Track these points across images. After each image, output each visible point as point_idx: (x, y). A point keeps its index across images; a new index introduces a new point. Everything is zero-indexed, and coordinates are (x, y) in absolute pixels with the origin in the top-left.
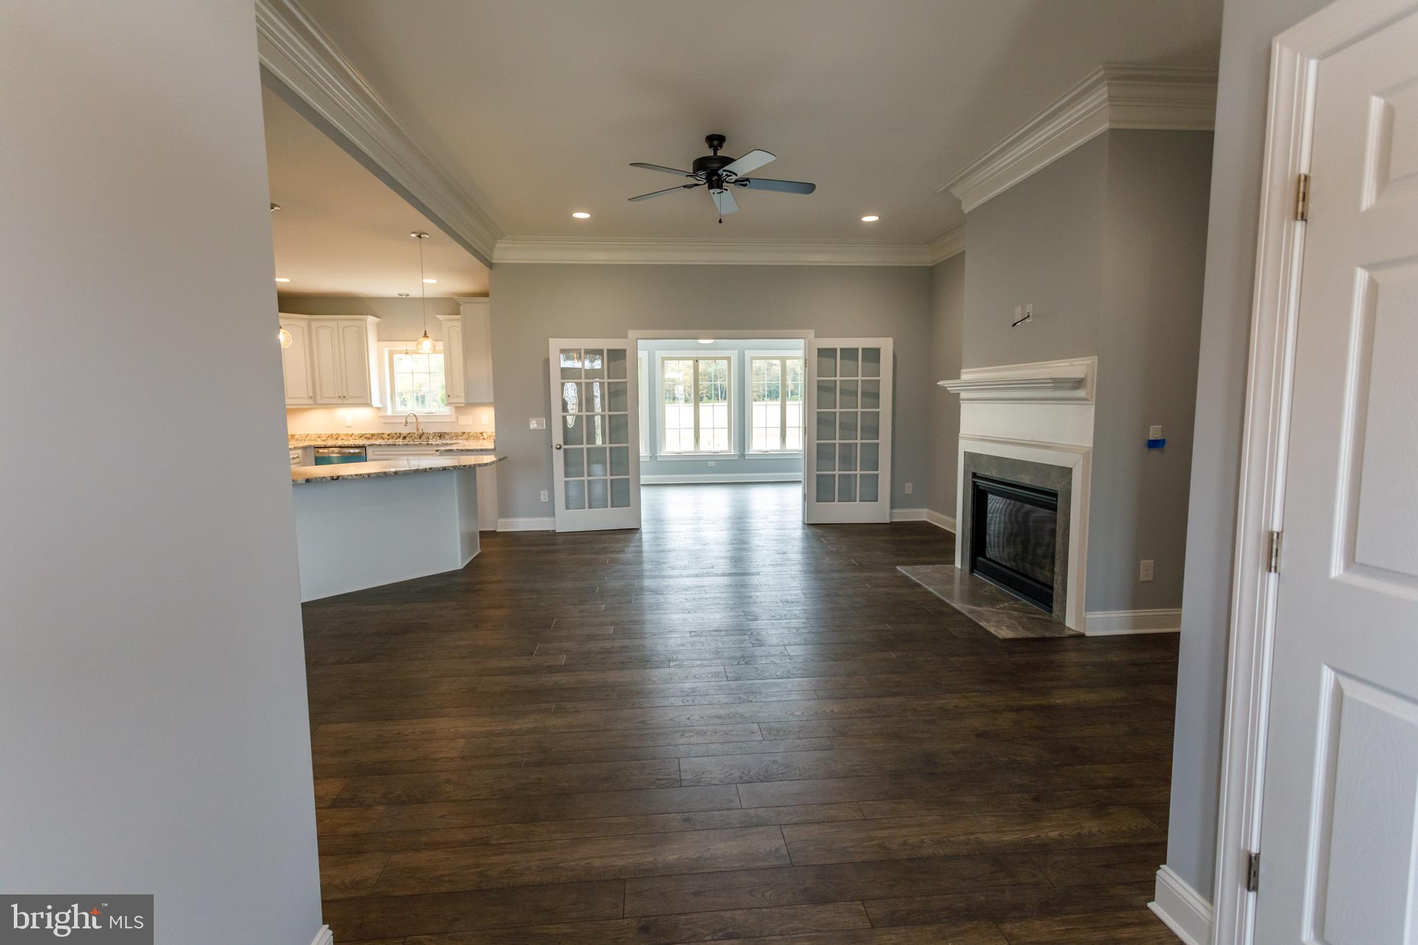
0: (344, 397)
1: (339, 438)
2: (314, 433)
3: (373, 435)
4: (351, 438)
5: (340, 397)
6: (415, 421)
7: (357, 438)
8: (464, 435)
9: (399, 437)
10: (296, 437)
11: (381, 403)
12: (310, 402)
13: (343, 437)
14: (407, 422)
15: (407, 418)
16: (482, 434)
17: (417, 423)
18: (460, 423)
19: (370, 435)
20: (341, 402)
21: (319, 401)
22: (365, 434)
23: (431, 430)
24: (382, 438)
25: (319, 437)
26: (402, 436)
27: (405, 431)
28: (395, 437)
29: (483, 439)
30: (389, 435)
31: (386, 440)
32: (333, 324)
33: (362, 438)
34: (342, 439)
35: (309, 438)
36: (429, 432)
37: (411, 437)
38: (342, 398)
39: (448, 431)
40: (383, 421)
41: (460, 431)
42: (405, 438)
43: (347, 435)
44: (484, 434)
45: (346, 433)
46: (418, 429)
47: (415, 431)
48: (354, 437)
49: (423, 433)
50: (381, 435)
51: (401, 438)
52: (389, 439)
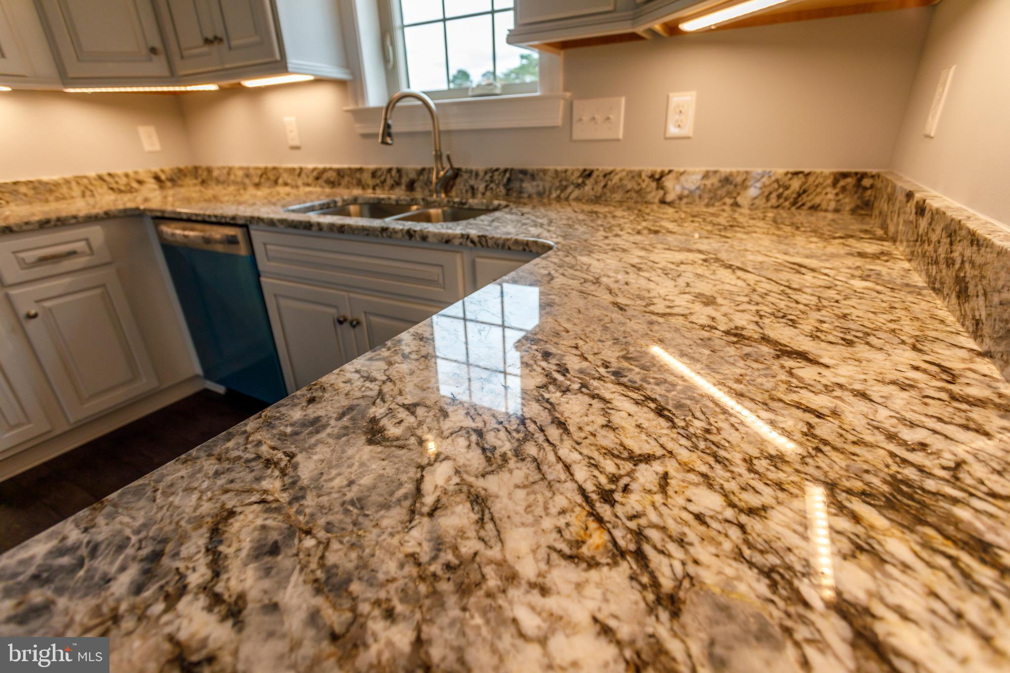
1: (280, 181)
3: (340, 173)
4: (300, 182)
5: (209, 42)
7: (310, 181)
8: (590, 182)
9: (398, 184)
11: (347, 66)
14: (387, 131)
16: (658, 179)
17: (436, 131)
18: (579, 133)
19: (334, 174)
22: (325, 170)
23: (480, 161)
24: (360, 184)
25: (247, 177)
26: (404, 180)
27: (409, 163)
28: (389, 182)
29: (663, 202)
30: (374, 174)
31: (370, 191)
33: (321, 181)
34: (286, 184)
35: (232, 177)
36: (474, 167)
37: (427, 183)
38: (215, 44)
39: (531, 166)
40: (359, 128)
41: (573, 164)
42: (412, 185)
43: (291, 171)
44: (668, 182)
45: (291, 166)
46: (438, 157)
47: (429, 163)
48: (306, 180)
49: (457, 173)
50: (358, 175)
51: (403, 187)
52: (377, 188)
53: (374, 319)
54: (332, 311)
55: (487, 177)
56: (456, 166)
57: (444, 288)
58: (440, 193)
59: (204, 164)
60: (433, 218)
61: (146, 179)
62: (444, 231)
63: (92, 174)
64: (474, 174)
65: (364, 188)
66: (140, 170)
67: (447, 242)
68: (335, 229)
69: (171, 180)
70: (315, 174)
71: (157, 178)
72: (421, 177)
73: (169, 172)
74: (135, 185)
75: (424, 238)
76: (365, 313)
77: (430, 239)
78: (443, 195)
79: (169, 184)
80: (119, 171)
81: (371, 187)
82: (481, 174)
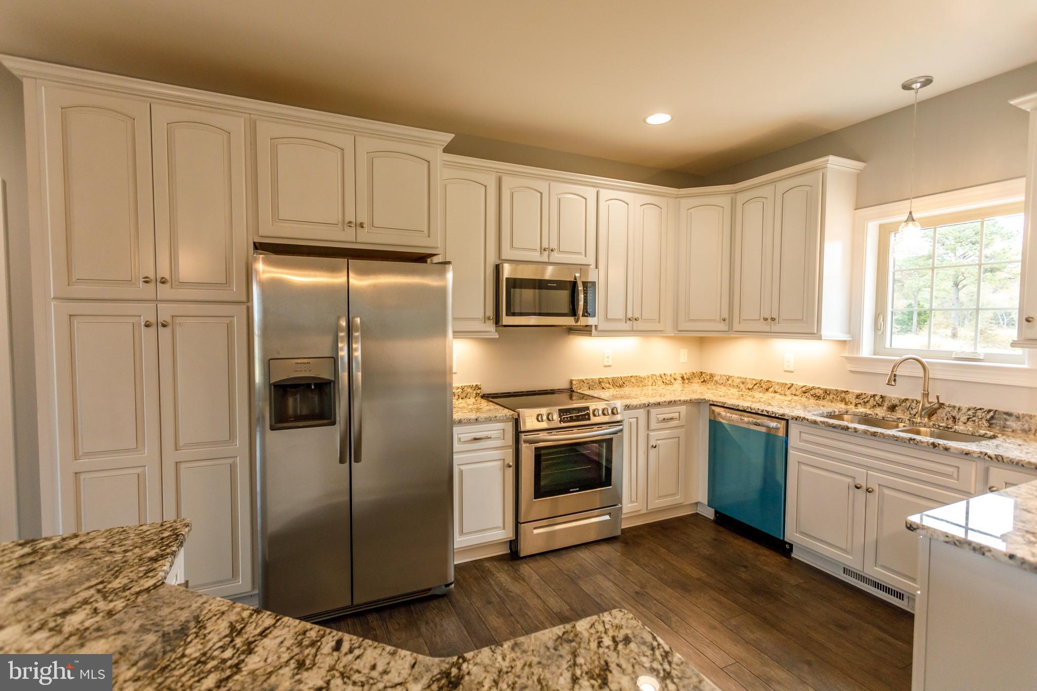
0: (773, 319)
1: (771, 390)
2: (737, 376)
3: (826, 392)
4: (788, 392)
5: (765, 319)
6: (922, 375)
7: (797, 393)
9: (880, 405)
10: (715, 378)
11: (849, 333)
12: (723, 326)
13: (777, 388)
15: (897, 365)
17: (926, 378)
19: (821, 392)
20: (767, 329)
21: (737, 327)
22: (813, 388)
23: (964, 401)
24: (843, 400)
25: (743, 383)
26: (887, 404)
27: (894, 394)
28: (872, 402)
30: (858, 396)
31: (852, 406)
32: (767, 191)
33: (809, 395)
34: (775, 392)
35: (730, 382)
36: (952, 404)
37: (909, 408)
38: (769, 320)
39: (1015, 411)
40: (850, 367)
42: (893, 408)
45: (783, 382)
46: (926, 395)
47: (919, 398)
48: (794, 392)
49: (941, 405)
50: (843, 395)
51: (885, 408)
52: (859, 405)
53: (886, 491)
54: (849, 480)
55: (970, 413)
56: (941, 402)
57: (958, 480)
58: (924, 417)
59: (709, 371)
60: (922, 433)
61: (678, 378)
62: (963, 447)
63: (658, 374)
64: (957, 409)
65: (846, 404)
66: (677, 373)
67: (966, 454)
68: (869, 433)
69: (688, 379)
70: (804, 389)
71: (683, 378)
72: (904, 404)
73: (688, 374)
74: (673, 381)
75: (947, 449)
76: (879, 485)
77: (952, 450)
78: (926, 419)
79: (687, 381)
80: (668, 373)
81: (854, 404)
82: (964, 410)
